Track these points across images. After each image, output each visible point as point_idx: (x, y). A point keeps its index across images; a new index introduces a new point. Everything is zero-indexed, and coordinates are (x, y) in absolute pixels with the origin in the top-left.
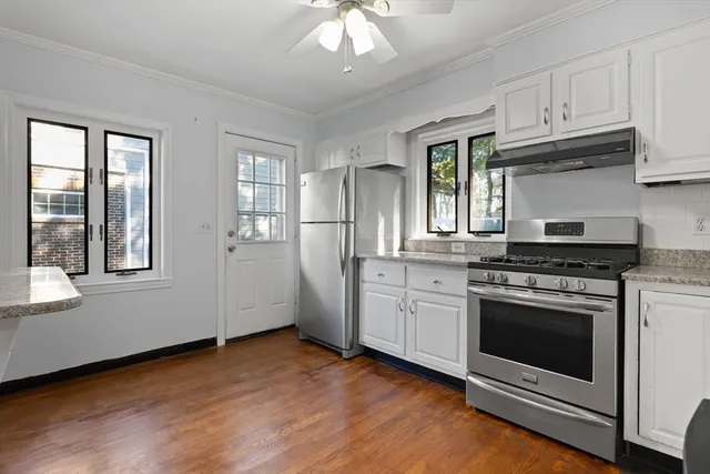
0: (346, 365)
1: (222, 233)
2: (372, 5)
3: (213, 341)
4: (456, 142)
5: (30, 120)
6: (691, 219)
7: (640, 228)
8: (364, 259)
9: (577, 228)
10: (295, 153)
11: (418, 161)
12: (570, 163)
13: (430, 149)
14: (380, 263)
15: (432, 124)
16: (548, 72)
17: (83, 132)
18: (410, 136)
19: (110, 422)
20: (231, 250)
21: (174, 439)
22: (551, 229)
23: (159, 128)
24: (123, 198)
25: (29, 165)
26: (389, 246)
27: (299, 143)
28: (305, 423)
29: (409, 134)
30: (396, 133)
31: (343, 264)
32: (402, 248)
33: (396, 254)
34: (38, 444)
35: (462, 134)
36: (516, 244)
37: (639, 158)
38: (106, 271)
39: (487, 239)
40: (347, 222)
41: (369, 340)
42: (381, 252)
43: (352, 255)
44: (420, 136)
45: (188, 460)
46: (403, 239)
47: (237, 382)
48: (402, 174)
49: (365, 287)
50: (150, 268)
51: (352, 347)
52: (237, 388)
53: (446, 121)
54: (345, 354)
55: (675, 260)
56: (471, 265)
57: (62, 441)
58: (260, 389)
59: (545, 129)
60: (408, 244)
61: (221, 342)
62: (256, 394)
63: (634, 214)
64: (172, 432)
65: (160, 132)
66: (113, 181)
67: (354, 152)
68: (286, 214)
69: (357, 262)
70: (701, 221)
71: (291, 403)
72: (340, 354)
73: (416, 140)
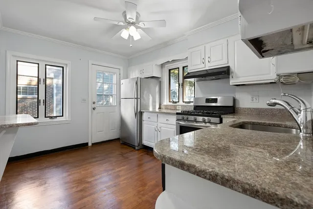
0: (137, 152)
1: (90, 103)
2: (139, 24)
3: (87, 144)
4: (178, 68)
5: (17, 61)
6: (250, 97)
7: (234, 100)
8: (144, 112)
9: (215, 101)
10: (120, 71)
11: (165, 75)
12: (211, 78)
13: (170, 70)
14: (150, 114)
15: (168, 62)
16: (204, 46)
17: (37, 65)
18: (162, 66)
19: (47, 171)
20: (94, 109)
21: (69, 175)
22: (208, 101)
23: (66, 63)
24: (53, 89)
25: (17, 75)
26: (154, 107)
27: (121, 68)
28: (117, 170)
29: (162, 64)
30: (156, 65)
31: (136, 114)
32: (160, 108)
33: (157, 110)
34: (20, 177)
35: (180, 65)
36: (197, 106)
37: (231, 76)
38: (45, 117)
39: (189, 105)
40: (137, 98)
41: (145, 142)
42: (151, 109)
43: (139, 111)
44: (166, 66)
45: (74, 181)
46: (160, 105)
47: (95, 158)
48: (160, 80)
49: (144, 123)
50: (63, 116)
51: (139, 145)
52: (94, 160)
53: (174, 61)
54: (137, 148)
55: (245, 111)
56: (177, 114)
57: (29, 176)
58: (102, 160)
59: (203, 66)
60: (162, 107)
61: (90, 144)
62: (101, 162)
63: (232, 95)
64: (69, 173)
65: (66, 65)
66: (48, 82)
67: (142, 72)
68: (116, 95)
69: (141, 113)
70: (252, 98)
71: (114, 164)
72: (135, 148)
73: (164, 67)
